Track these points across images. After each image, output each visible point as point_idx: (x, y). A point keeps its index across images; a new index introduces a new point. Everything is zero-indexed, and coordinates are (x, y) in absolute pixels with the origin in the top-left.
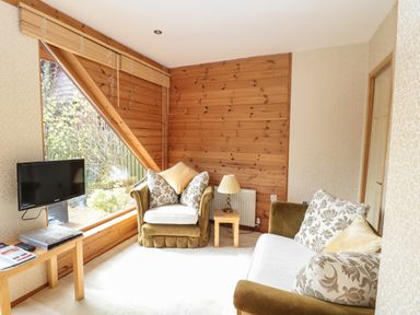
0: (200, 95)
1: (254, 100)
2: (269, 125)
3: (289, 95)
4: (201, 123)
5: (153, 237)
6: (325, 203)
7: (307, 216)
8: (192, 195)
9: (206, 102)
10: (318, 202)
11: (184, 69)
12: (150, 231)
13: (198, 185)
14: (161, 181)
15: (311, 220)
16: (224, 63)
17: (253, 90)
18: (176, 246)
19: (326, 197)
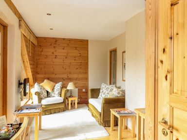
0: (53, 50)
1: (76, 55)
2: (82, 64)
3: (88, 54)
4: (54, 62)
5: (46, 110)
6: (105, 87)
7: (101, 91)
8: (57, 92)
9: (56, 54)
10: (104, 86)
11: (45, 38)
12: (46, 108)
13: (59, 87)
14: (42, 88)
15: (103, 91)
16: (64, 39)
17: (75, 51)
18: (55, 113)
19: (105, 85)
